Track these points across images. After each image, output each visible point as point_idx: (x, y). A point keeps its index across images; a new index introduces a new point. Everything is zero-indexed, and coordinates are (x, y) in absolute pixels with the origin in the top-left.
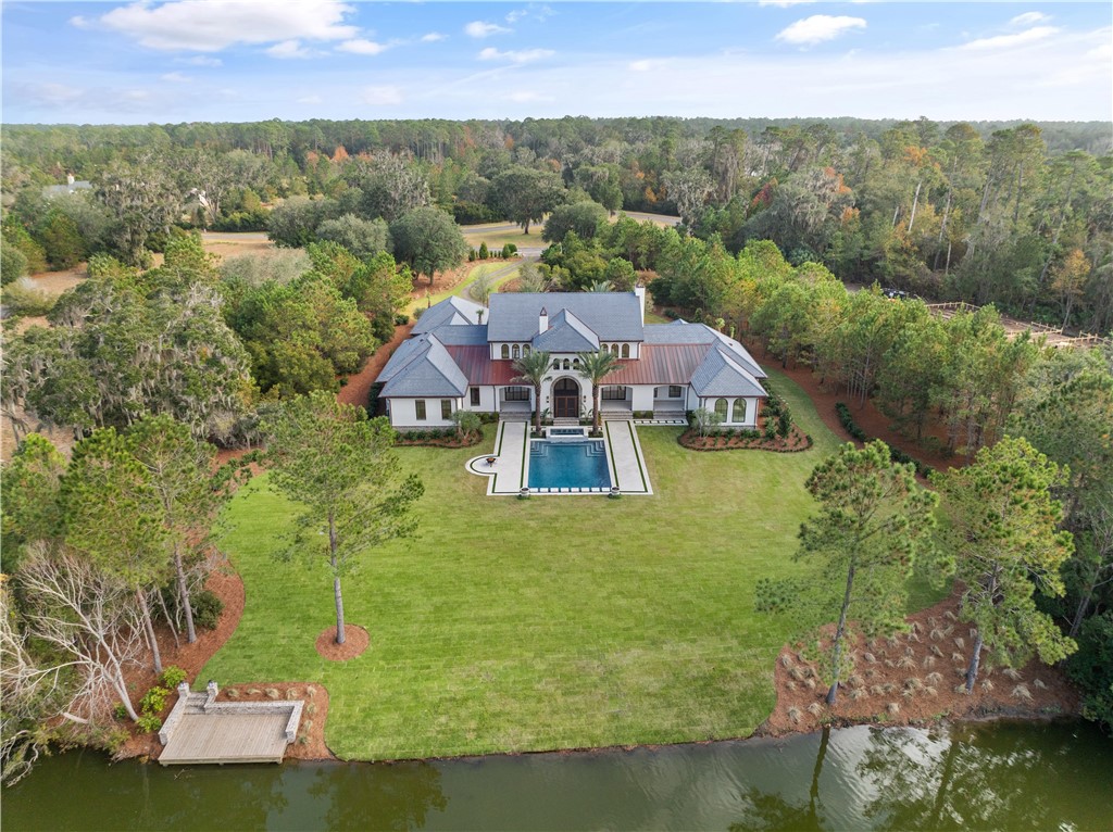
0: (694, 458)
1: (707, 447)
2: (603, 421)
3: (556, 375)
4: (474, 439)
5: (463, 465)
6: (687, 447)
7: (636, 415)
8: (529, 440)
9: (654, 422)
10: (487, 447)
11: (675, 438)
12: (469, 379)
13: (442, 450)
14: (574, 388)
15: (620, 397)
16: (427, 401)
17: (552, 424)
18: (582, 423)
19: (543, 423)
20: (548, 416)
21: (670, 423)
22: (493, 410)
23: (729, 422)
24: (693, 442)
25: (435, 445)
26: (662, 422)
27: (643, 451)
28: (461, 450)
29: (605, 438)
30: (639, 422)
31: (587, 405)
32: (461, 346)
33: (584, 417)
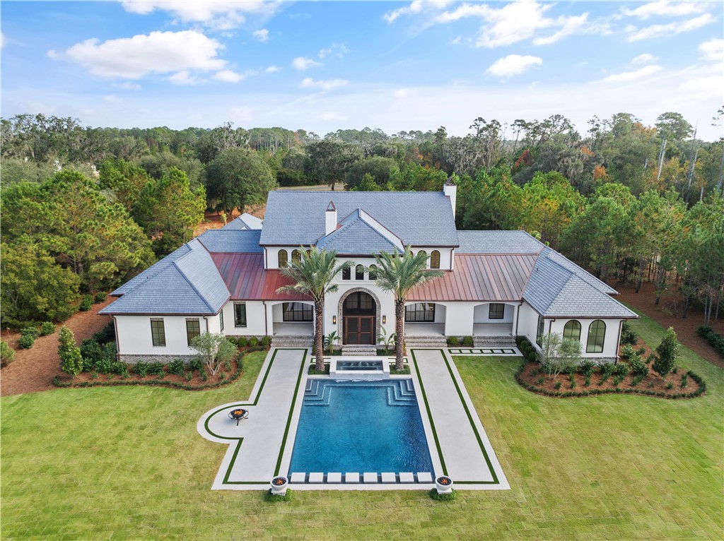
0: (551, 409)
1: (563, 390)
2: (408, 349)
3: (346, 287)
4: (227, 375)
5: (194, 421)
6: (535, 391)
7: (451, 342)
8: (305, 377)
9: (476, 352)
10: (242, 388)
11: (512, 376)
12: (232, 291)
13: (174, 392)
14: (370, 307)
15: (429, 317)
16: (168, 322)
17: (339, 353)
18: (380, 353)
19: (327, 353)
20: (335, 342)
21: (498, 353)
22: (263, 334)
23: (585, 353)
24: (541, 382)
25: (167, 384)
26: (487, 353)
27: (472, 397)
28: (202, 393)
29: (413, 375)
30: (455, 351)
31: (387, 328)
32: (231, 254)
33: (382, 343)
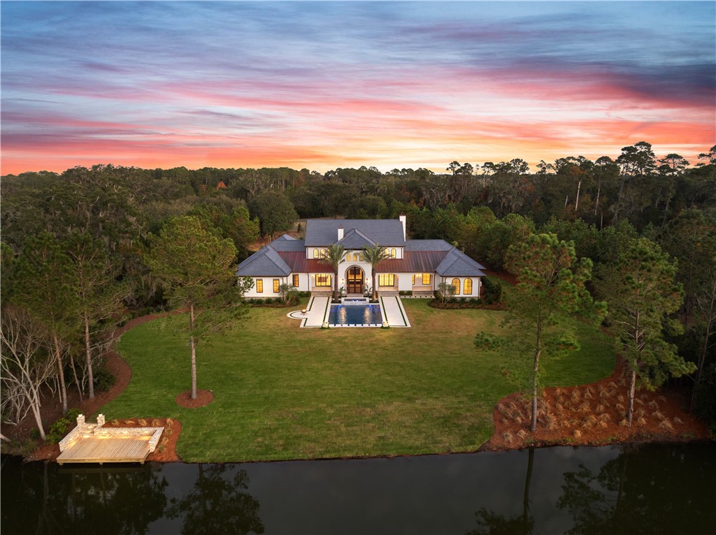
0: (439, 312)
1: (447, 307)
2: (379, 296)
3: (349, 264)
4: (294, 304)
5: (286, 315)
6: (434, 307)
7: (401, 293)
8: (330, 304)
9: (413, 297)
10: (302, 307)
11: (426, 304)
12: (292, 269)
13: (272, 308)
15: (391, 284)
16: (263, 279)
17: (345, 296)
18: (365, 296)
19: (340, 296)
20: (343, 292)
21: (423, 297)
22: (307, 290)
23: (462, 295)
24: (438, 305)
25: (268, 307)
26: (418, 297)
28: (284, 308)
29: (380, 304)
30: (403, 297)
31: (369, 285)
32: (288, 252)
33: (366, 292)
